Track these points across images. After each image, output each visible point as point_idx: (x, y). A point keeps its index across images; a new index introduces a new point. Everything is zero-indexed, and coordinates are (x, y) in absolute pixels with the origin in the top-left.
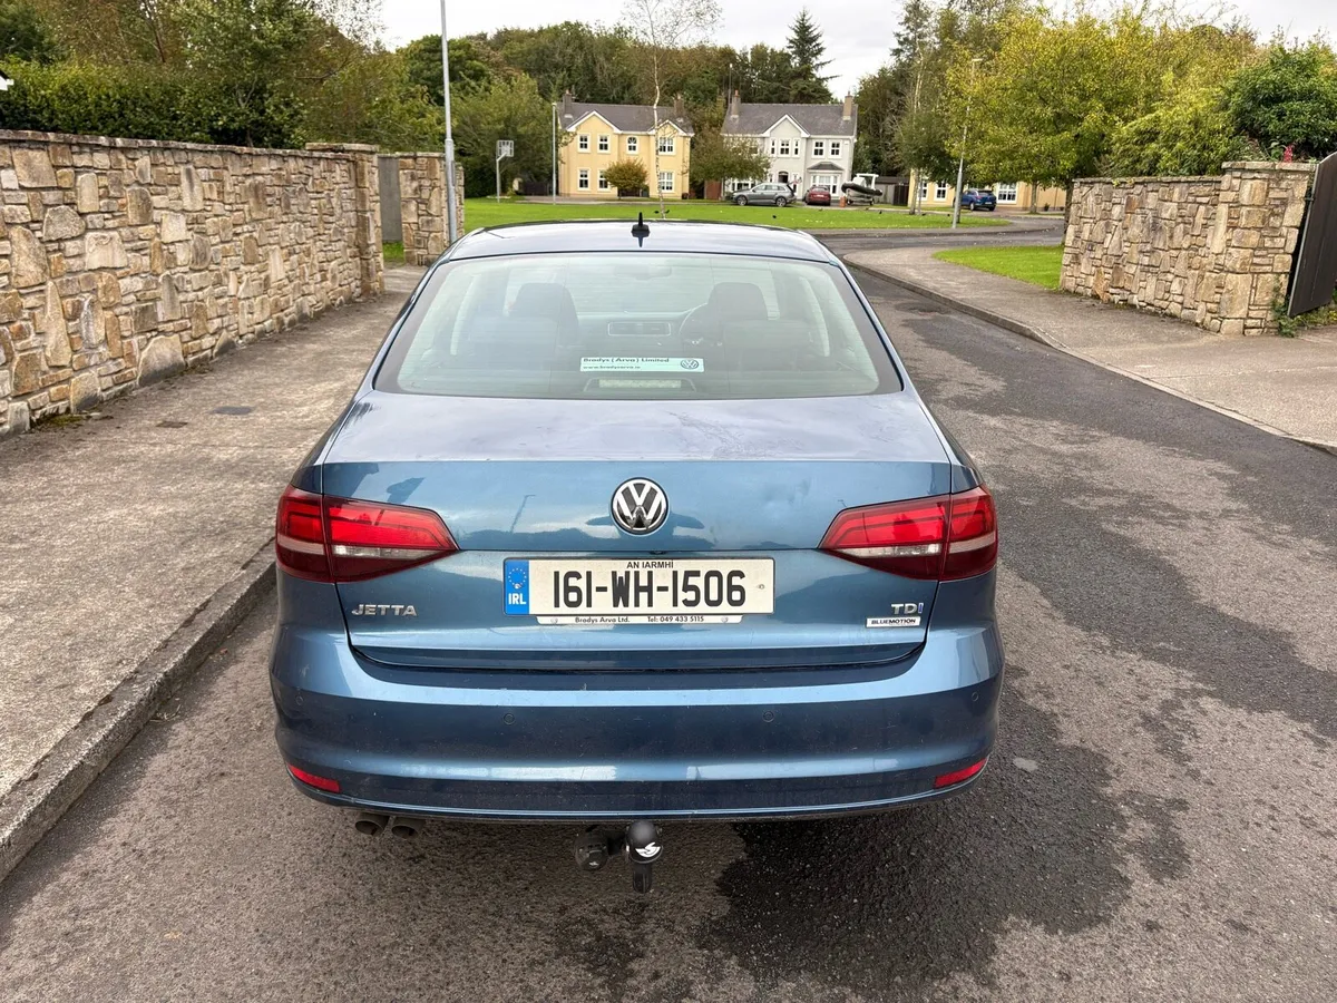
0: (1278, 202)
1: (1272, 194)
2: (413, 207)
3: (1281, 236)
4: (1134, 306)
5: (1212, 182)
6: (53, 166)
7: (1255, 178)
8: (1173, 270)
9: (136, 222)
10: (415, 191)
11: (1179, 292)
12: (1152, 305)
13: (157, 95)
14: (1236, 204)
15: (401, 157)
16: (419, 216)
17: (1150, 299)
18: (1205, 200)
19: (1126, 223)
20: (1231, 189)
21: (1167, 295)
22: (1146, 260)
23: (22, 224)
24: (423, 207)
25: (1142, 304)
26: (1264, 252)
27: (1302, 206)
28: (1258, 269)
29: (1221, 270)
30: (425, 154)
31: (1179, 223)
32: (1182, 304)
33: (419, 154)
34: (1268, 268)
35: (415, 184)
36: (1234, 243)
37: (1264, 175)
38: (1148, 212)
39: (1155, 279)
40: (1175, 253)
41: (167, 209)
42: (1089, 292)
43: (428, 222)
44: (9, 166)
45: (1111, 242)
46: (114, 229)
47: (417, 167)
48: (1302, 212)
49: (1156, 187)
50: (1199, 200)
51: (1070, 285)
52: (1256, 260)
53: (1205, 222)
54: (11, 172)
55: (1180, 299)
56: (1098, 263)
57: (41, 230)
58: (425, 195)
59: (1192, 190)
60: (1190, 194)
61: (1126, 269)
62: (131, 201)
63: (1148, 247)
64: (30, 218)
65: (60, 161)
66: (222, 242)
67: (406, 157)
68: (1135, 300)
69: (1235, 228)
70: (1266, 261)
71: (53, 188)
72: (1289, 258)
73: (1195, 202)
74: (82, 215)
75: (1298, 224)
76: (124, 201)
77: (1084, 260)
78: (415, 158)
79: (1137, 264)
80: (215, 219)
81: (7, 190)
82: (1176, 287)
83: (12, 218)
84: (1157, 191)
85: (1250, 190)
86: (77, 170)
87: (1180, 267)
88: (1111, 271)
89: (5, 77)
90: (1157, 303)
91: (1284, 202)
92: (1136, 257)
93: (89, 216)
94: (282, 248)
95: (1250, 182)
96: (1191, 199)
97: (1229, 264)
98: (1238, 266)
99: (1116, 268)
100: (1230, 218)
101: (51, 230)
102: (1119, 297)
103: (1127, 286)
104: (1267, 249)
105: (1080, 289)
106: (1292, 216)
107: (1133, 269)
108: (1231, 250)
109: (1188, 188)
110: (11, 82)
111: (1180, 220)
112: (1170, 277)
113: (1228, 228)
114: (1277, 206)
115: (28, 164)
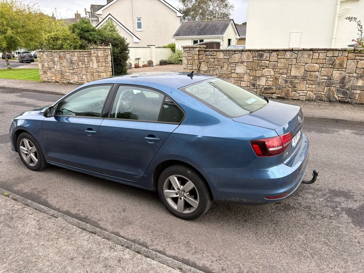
0: (106, 56)
1: (105, 54)
3: (109, 63)
4: (72, 83)
5: (87, 51)
7: (101, 50)
8: (82, 73)
11: (86, 78)
12: (78, 82)
14: (97, 57)
17: (77, 81)
18: (86, 56)
19: (61, 62)
20: (95, 53)
21: (82, 80)
22: (72, 71)
25: (74, 82)
26: (107, 67)
27: (111, 56)
28: (107, 71)
29: (98, 72)
31: (79, 62)
32: (88, 81)
34: (108, 71)
36: (100, 66)
37: (103, 50)
38: (68, 59)
39: (77, 76)
40: (81, 69)
42: (54, 81)
45: (57, 67)
48: (111, 57)
49: (69, 53)
50: (84, 56)
51: (46, 79)
52: (106, 69)
53: (88, 61)
55: (87, 80)
56: (55, 73)
59: (81, 53)
60: (81, 54)
61: (65, 74)
63: (71, 68)
68: (72, 82)
69: (99, 62)
70: (107, 69)
72: (111, 68)
73: (83, 56)
75: (111, 60)
77: (48, 72)
79: (69, 72)
82: (84, 77)
84: (69, 54)
85: (100, 53)
87: (84, 72)
88: (60, 75)
90: (79, 82)
91: (107, 56)
92: (68, 71)
95: (100, 51)
96: (82, 56)
97: (100, 71)
98: (103, 71)
99: (62, 74)
100: (97, 60)
102: (66, 81)
103: (67, 78)
104: (107, 66)
105: (49, 81)
106: (109, 59)
107: (68, 74)
108: (99, 67)
109: (80, 53)
111: (79, 61)
112: (82, 75)
113: (97, 62)
114: (106, 57)
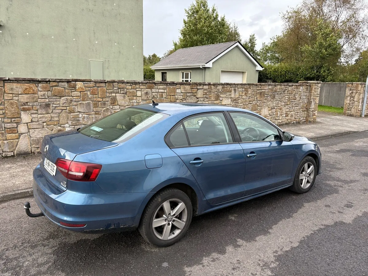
2: (349, 98)
6: (191, 89)
9: (213, 100)
10: (350, 94)
13: (294, 70)
15: (348, 84)
16: (350, 101)
23: (180, 99)
24: (352, 98)
30: (355, 83)
33: (354, 83)
35: (351, 92)
41: (225, 97)
43: (353, 103)
44: (179, 88)
46: (207, 101)
47: (353, 87)
54: (180, 90)
57: (185, 101)
58: (353, 95)
62: (213, 96)
64: (182, 98)
65: (193, 87)
66: (244, 105)
67: (350, 84)
71: (191, 93)
74: (198, 98)
76: (211, 95)
78: (352, 84)
80: (243, 100)
81: (178, 93)
83: (178, 98)
86: (198, 89)
89: (262, 67)
93: (199, 99)
94: (269, 107)
101: (188, 101)
110: (264, 69)
115: (184, 88)
